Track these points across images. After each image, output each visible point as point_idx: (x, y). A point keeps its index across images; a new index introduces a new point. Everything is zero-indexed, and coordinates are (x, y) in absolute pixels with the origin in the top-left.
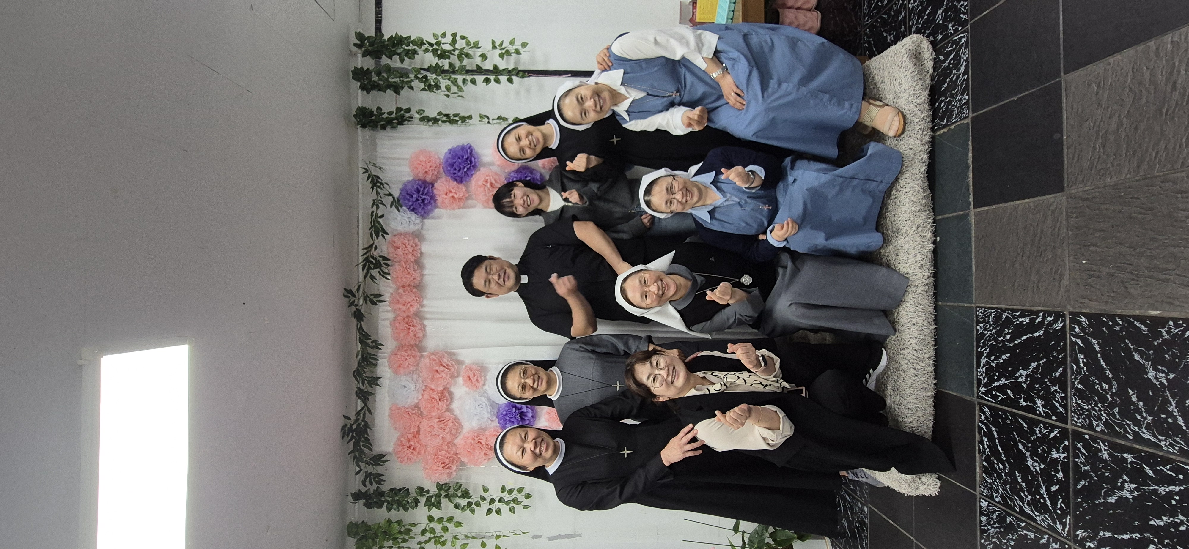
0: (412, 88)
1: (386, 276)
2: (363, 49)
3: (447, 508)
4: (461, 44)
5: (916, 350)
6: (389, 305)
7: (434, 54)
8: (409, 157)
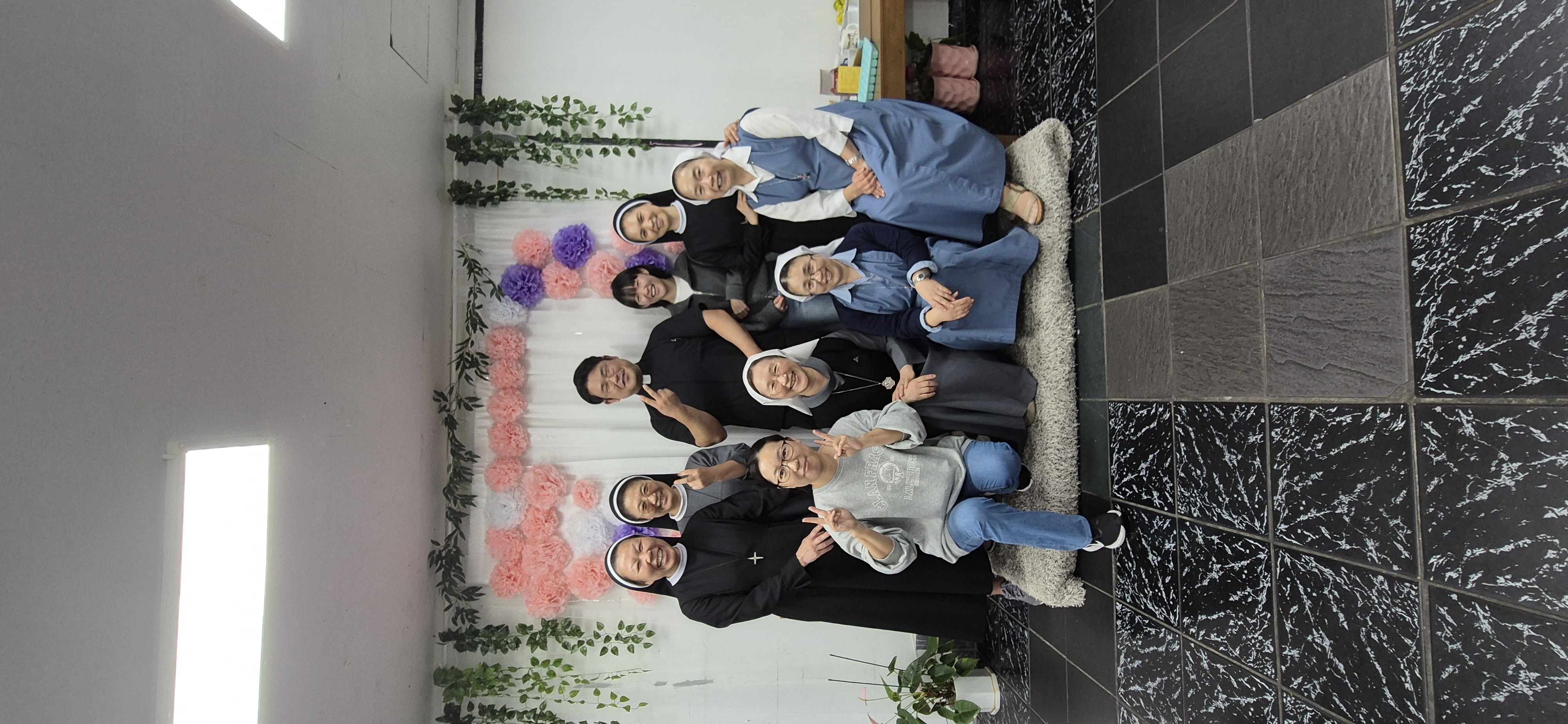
0: (517, 158)
1: (484, 376)
2: (461, 114)
3: (554, 648)
4: (574, 109)
5: (1058, 450)
6: (487, 410)
7: (543, 120)
8: (512, 238)
